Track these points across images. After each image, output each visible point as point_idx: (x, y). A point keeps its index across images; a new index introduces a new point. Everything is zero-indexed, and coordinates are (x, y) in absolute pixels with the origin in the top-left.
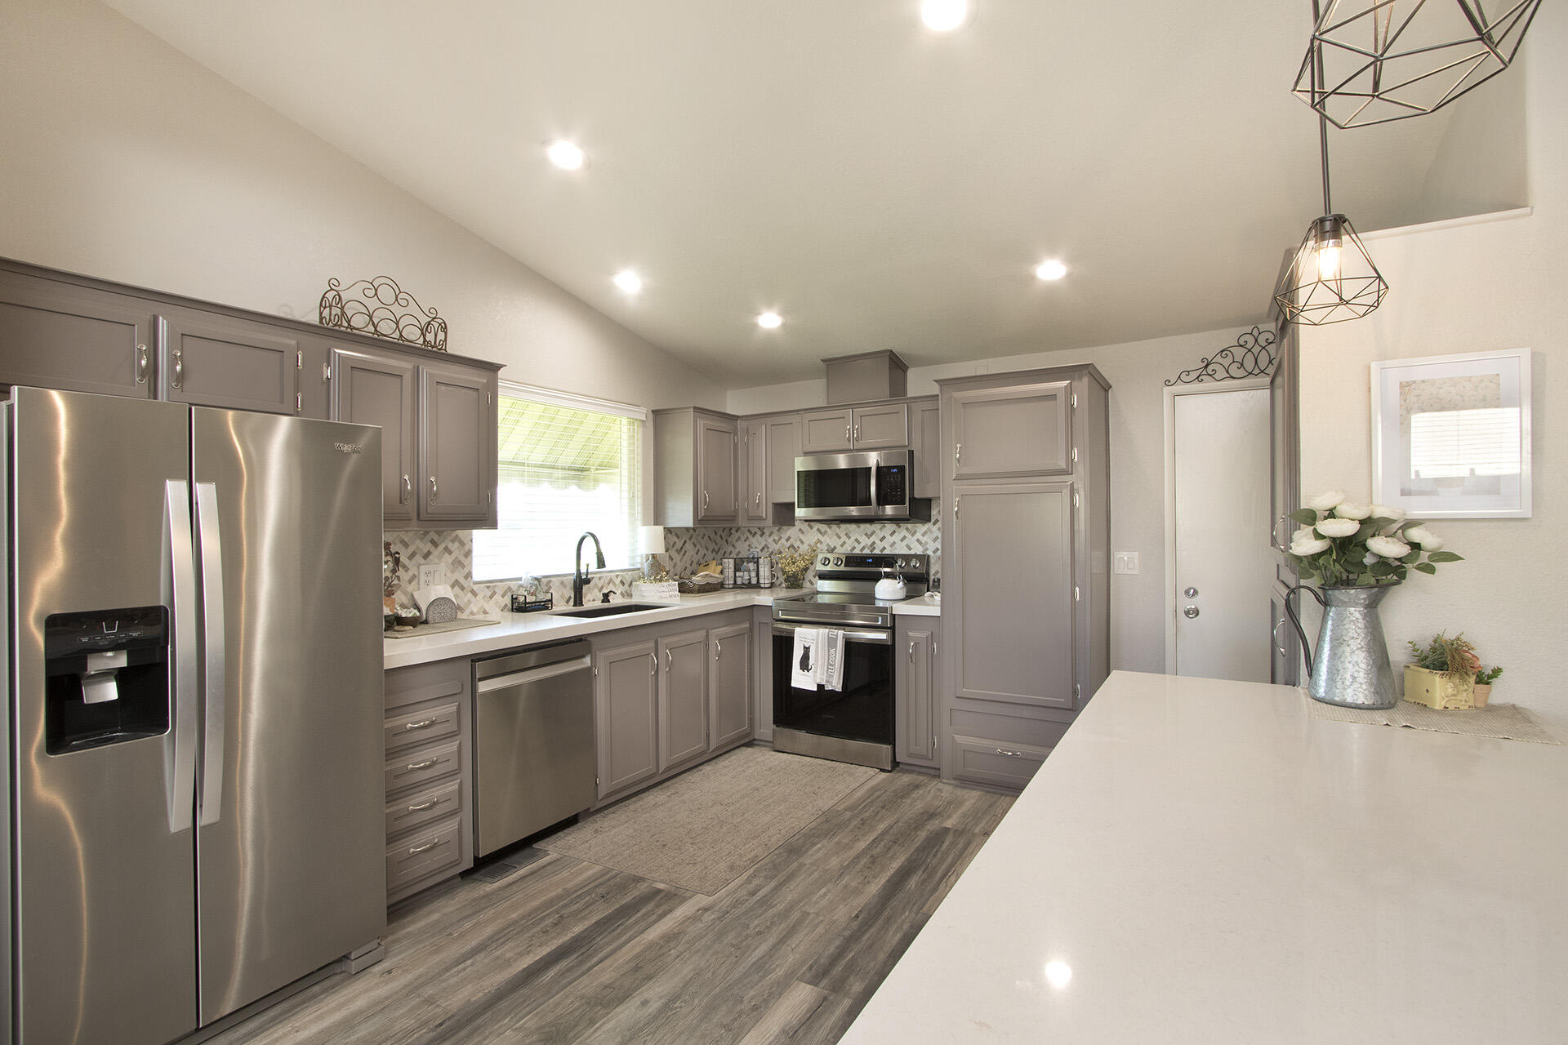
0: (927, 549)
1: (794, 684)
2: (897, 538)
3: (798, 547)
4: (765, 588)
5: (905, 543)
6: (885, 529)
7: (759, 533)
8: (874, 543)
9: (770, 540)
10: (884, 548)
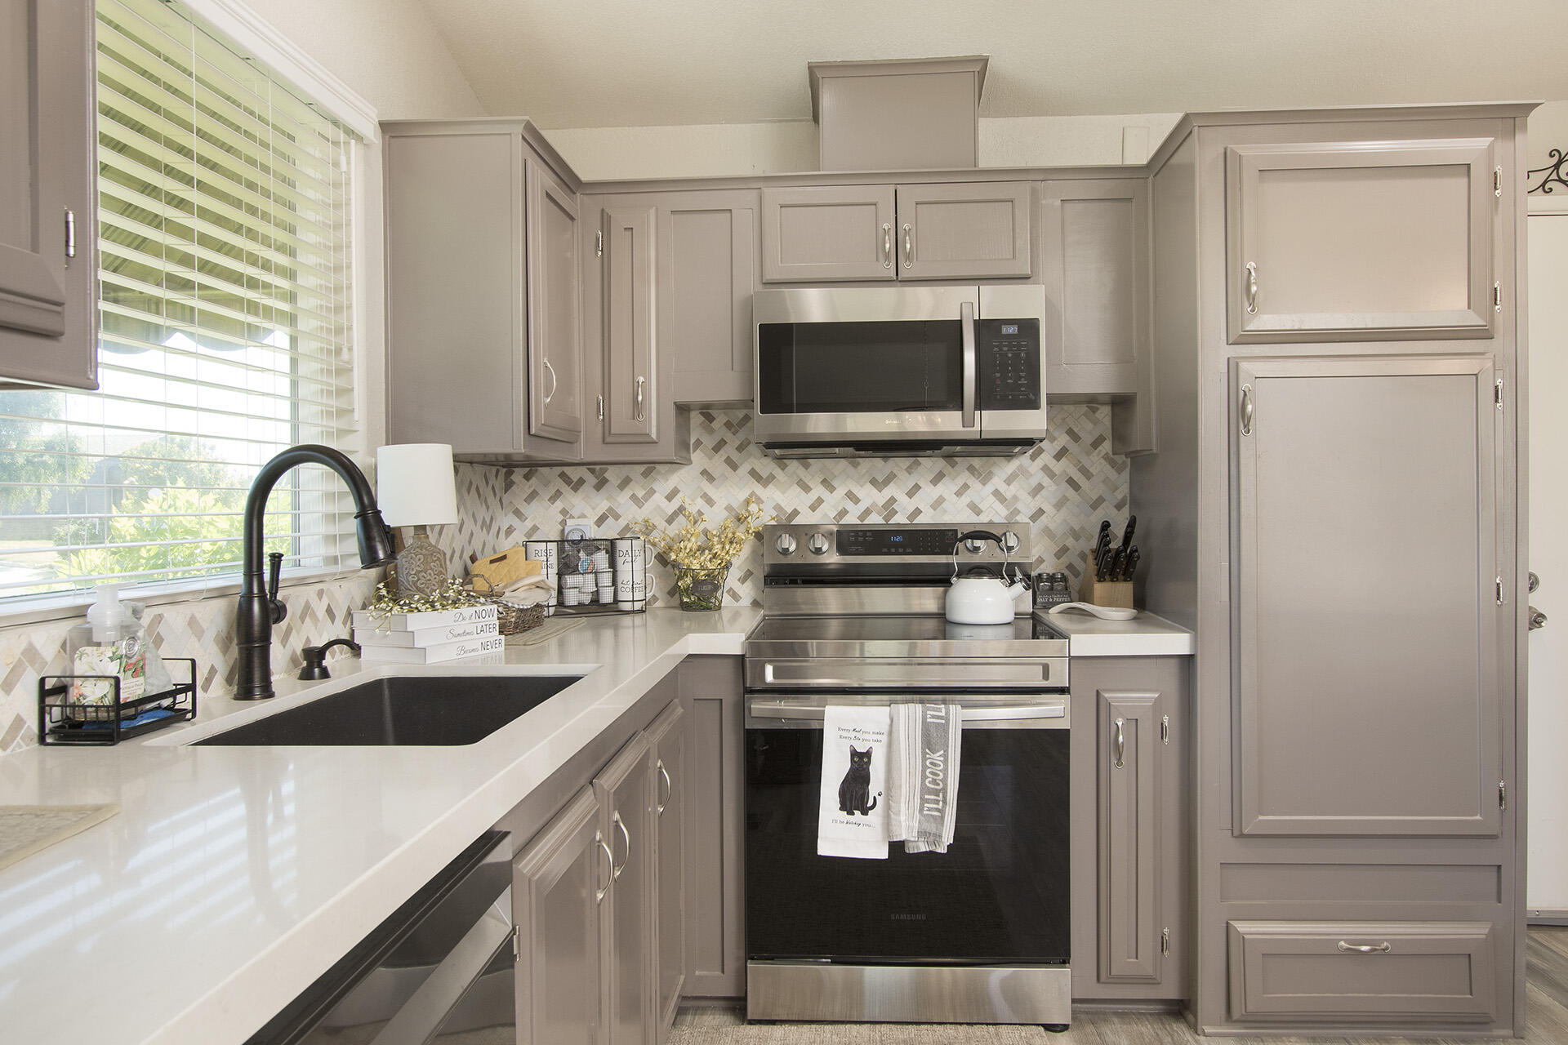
0: (1017, 512)
1: (825, 849)
2: (947, 488)
3: (700, 513)
4: (633, 612)
5: (966, 499)
6: (920, 468)
7: (591, 480)
8: (892, 500)
9: (623, 498)
10: (918, 512)
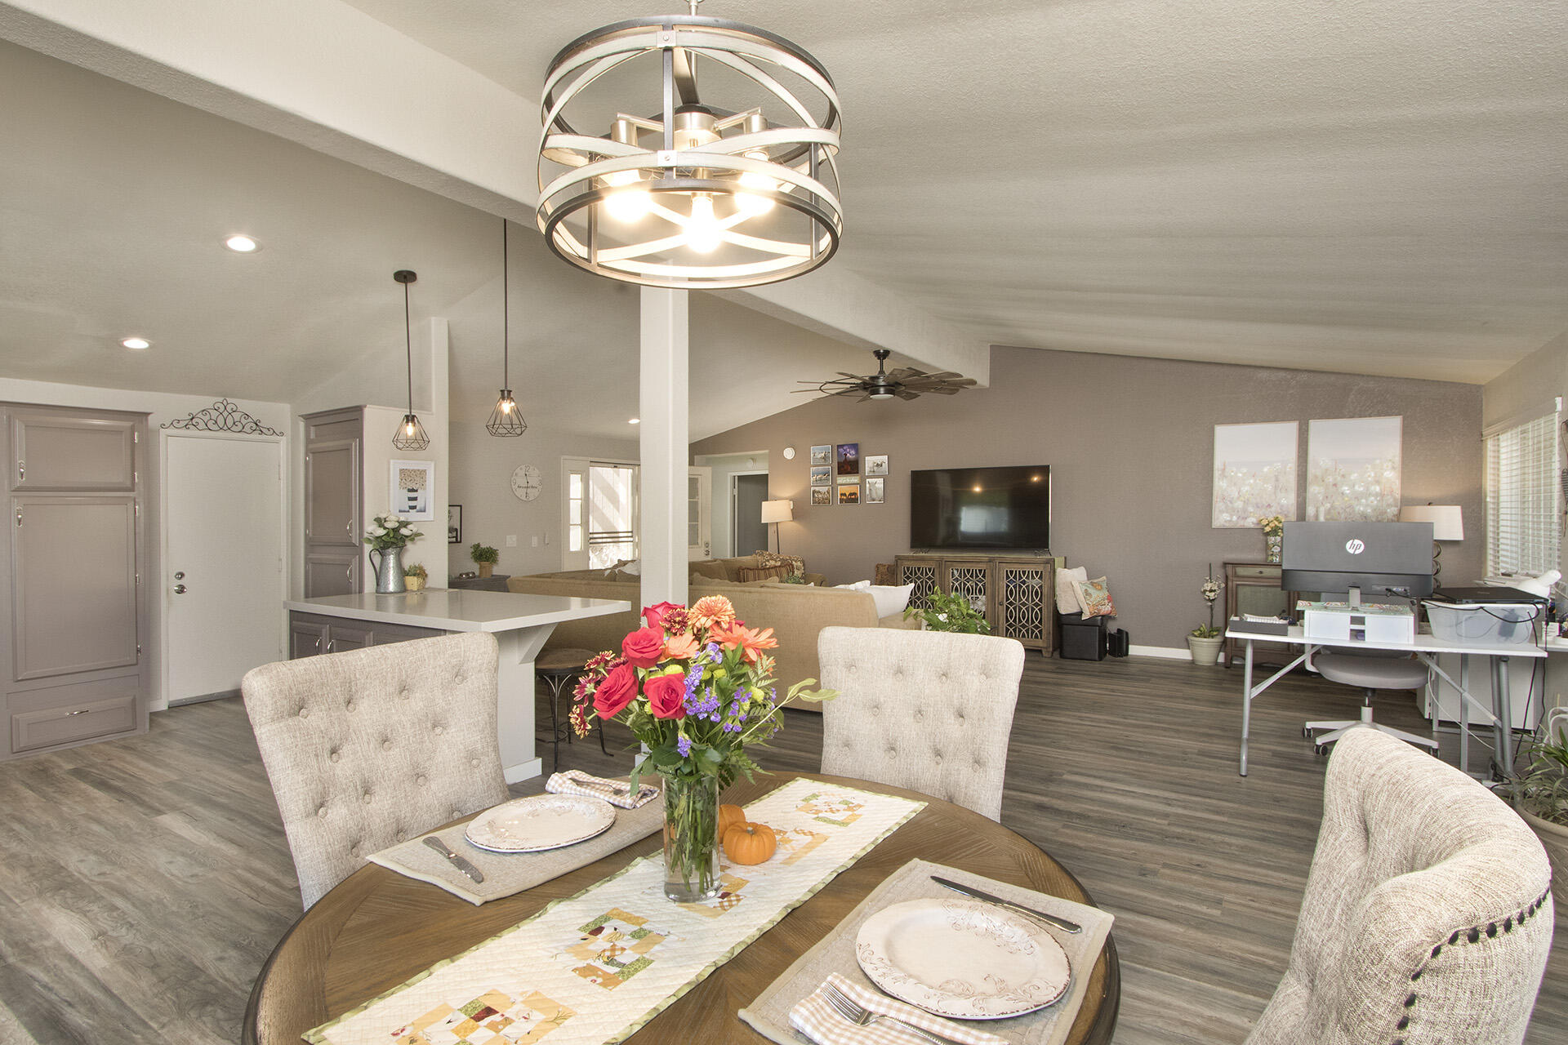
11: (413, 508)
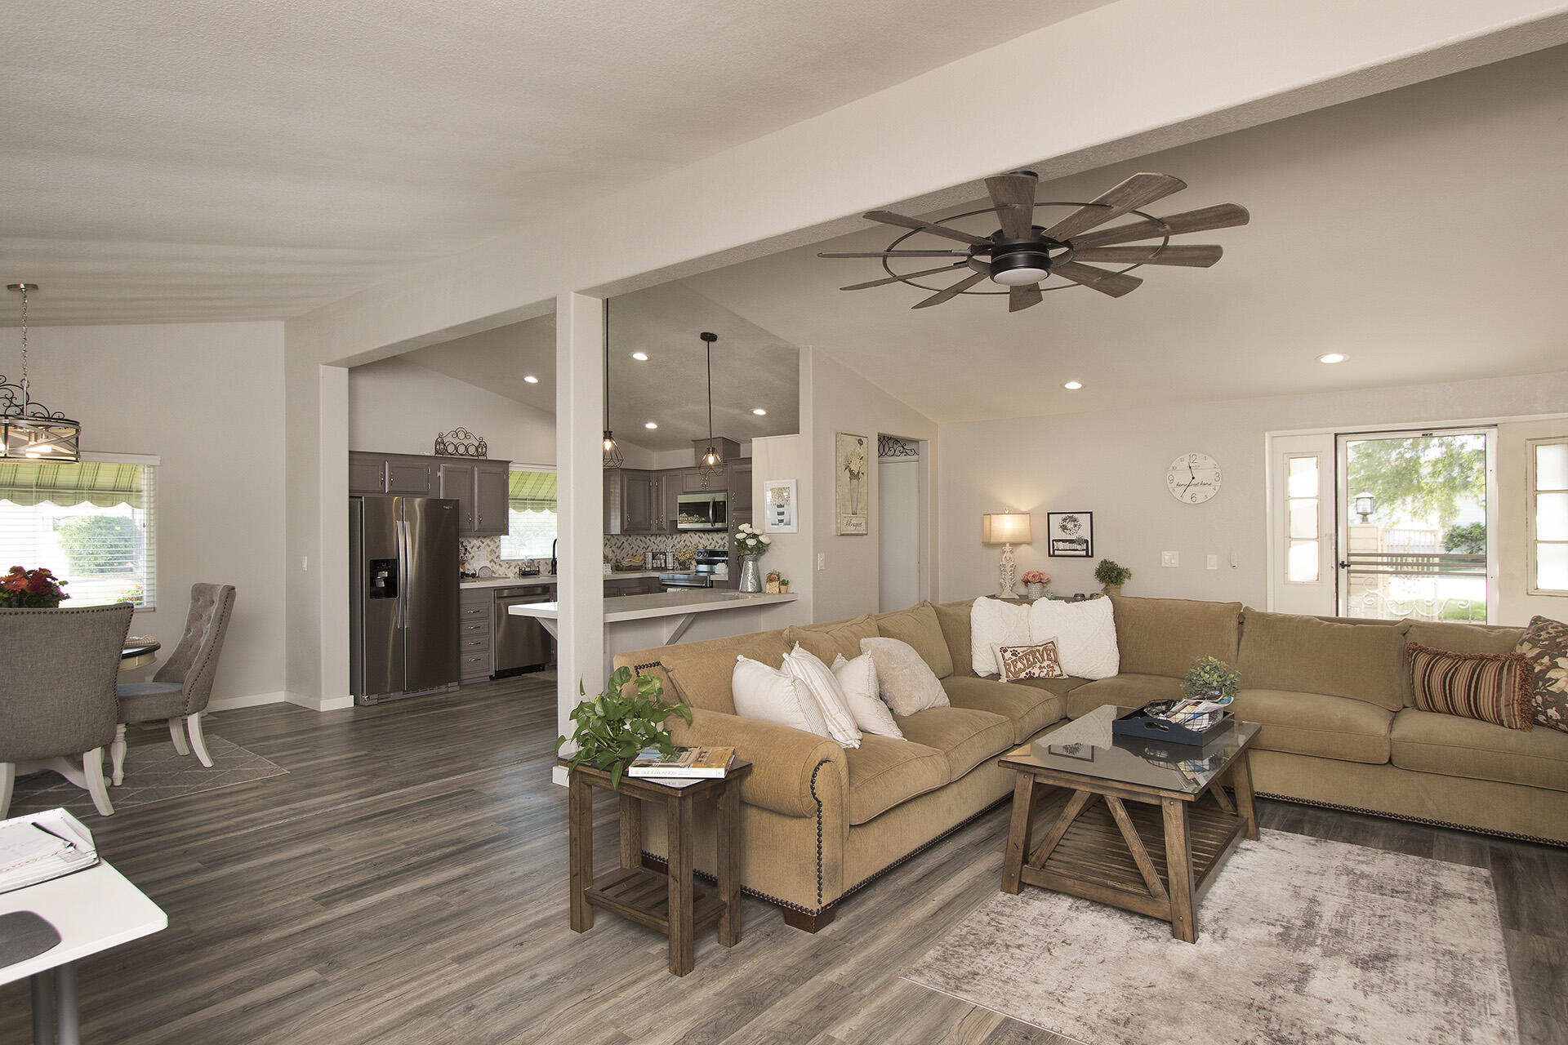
11: (781, 521)
